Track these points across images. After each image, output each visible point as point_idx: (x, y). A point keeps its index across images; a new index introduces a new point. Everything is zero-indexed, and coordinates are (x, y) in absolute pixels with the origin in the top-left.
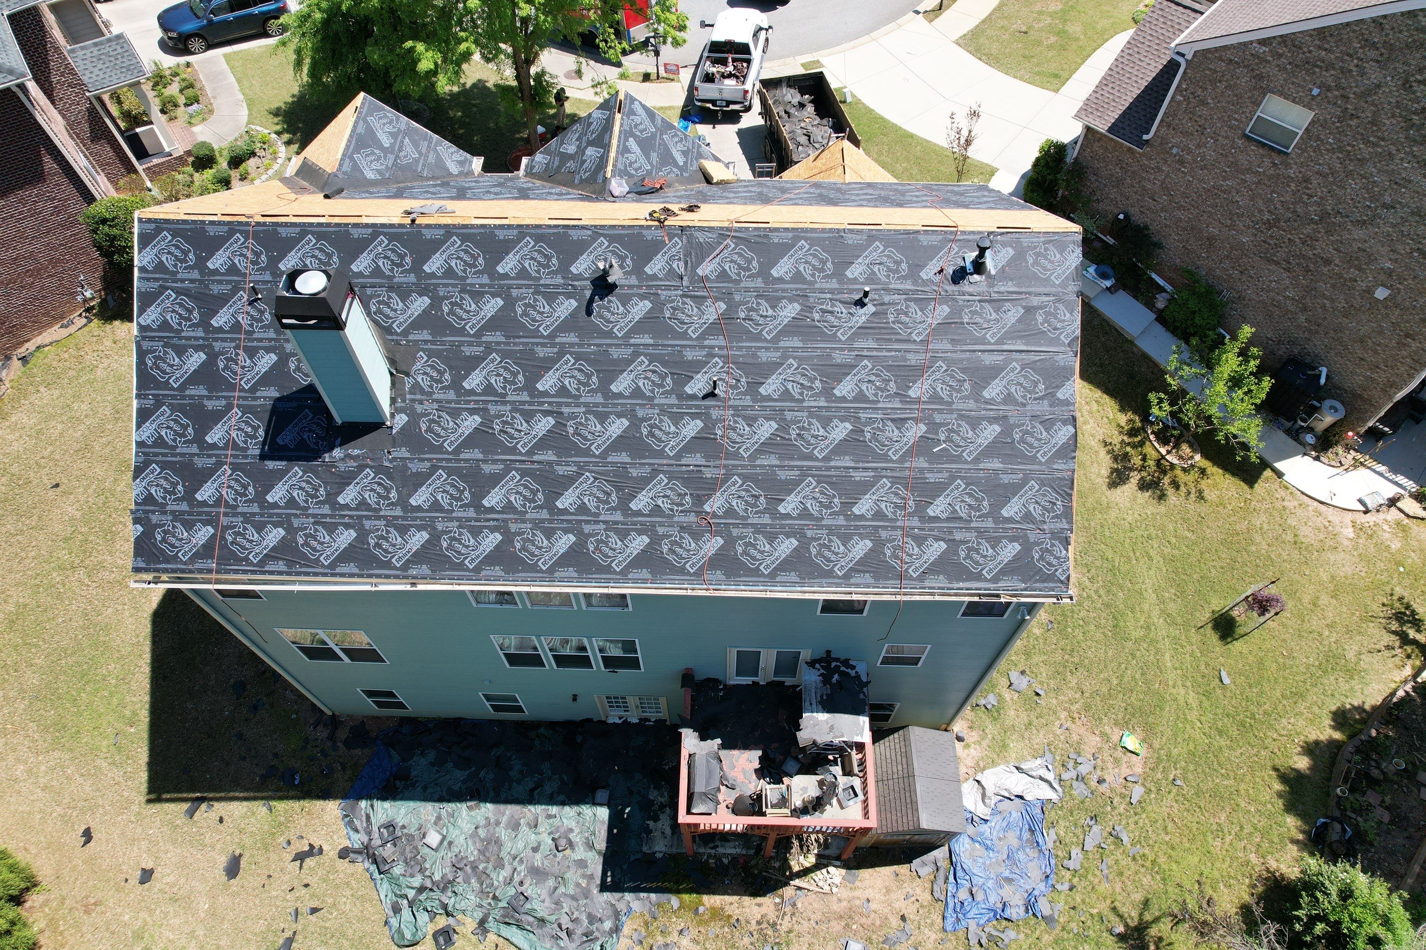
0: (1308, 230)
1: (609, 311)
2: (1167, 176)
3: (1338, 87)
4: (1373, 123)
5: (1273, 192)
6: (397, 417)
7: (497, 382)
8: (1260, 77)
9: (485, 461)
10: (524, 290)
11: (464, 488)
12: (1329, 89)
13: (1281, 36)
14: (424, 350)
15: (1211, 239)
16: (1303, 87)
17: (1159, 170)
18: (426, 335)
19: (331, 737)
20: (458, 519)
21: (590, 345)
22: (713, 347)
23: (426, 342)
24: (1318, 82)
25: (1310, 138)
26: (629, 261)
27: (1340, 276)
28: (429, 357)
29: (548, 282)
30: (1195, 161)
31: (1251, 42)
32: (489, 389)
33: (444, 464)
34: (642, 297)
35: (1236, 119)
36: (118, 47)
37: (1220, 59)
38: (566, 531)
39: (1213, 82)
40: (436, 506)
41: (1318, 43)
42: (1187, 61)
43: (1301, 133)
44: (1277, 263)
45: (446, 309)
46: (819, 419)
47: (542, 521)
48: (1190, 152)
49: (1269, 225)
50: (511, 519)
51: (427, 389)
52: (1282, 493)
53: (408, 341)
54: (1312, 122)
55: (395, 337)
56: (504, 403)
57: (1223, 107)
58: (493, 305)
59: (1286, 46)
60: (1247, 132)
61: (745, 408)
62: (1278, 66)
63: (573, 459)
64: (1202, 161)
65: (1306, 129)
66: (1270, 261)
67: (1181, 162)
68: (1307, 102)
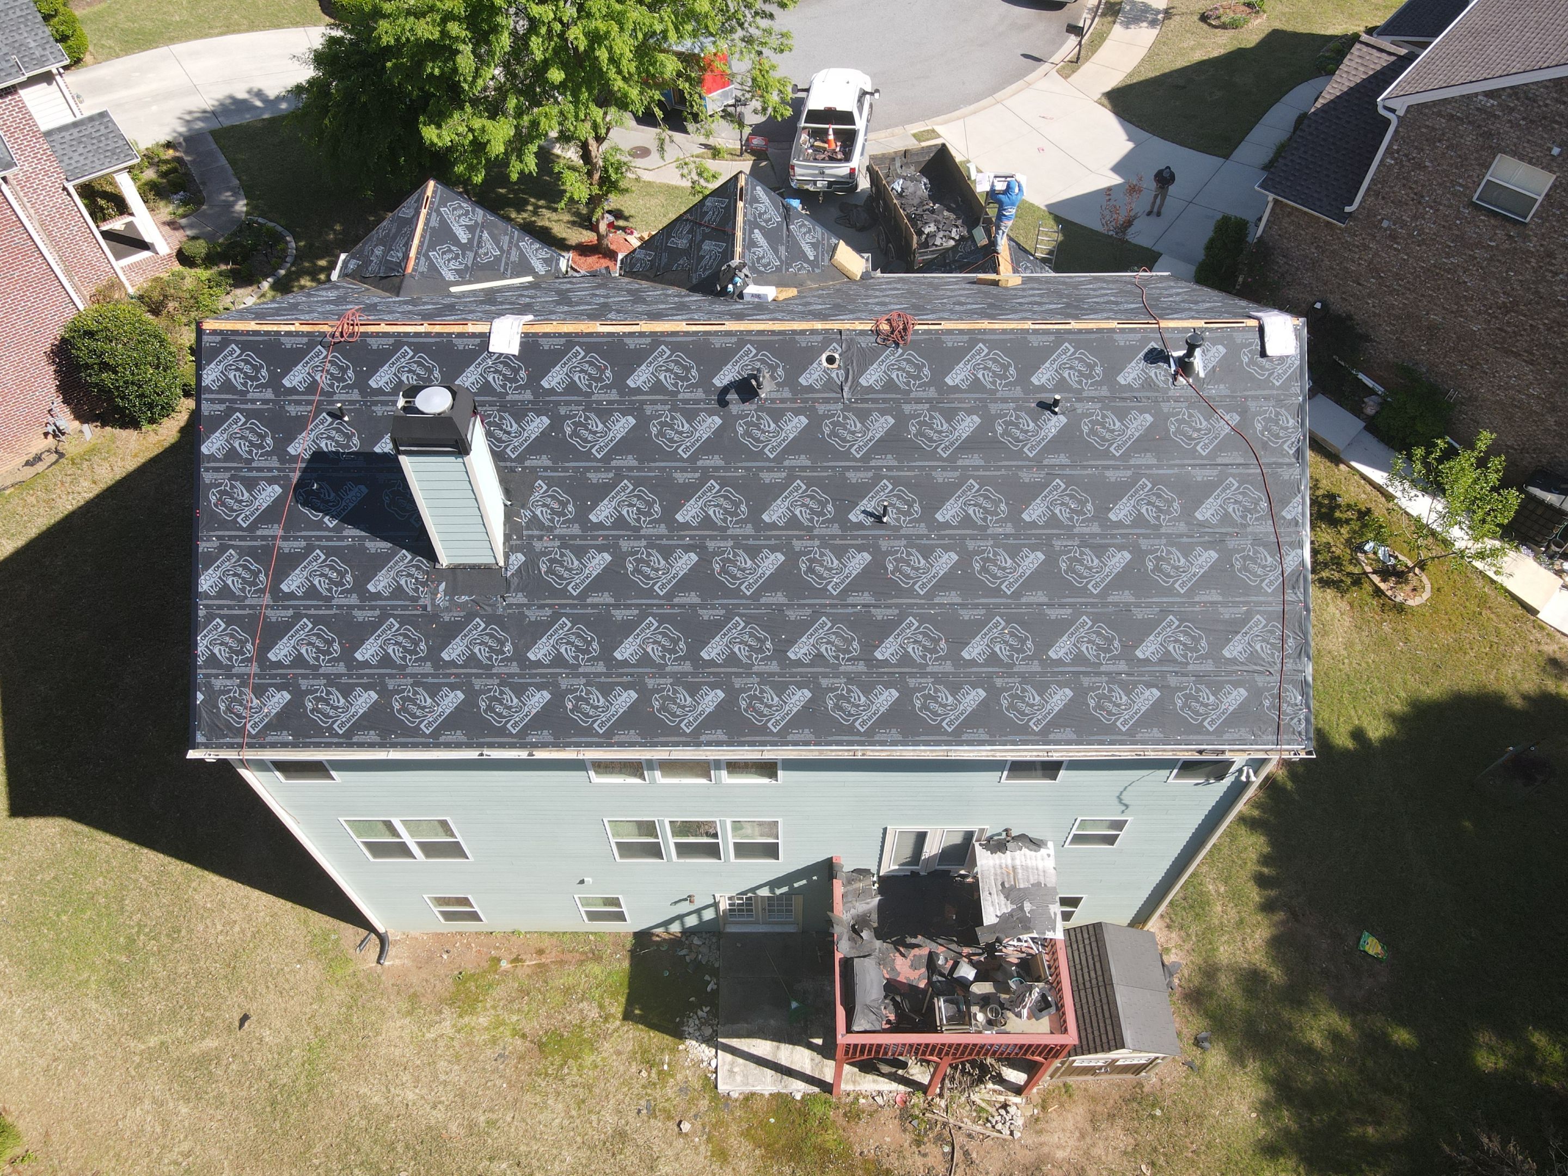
1: (759, 429)
2: (1376, 254)
5: (1509, 269)
6: (512, 558)
7: (629, 514)
8: (1489, 135)
9: (617, 606)
10: (659, 407)
11: (592, 638)
13: (1512, 88)
14: (543, 479)
15: (1432, 328)
16: (1541, 146)
17: (1366, 248)
18: (545, 461)
20: (585, 675)
21: (737, 469)
22: (881, 468)
23: (546, 469)
24: (1558, 140)
25: (1552, 205)
26: (780, 371)
28: (549, 487)
29: (688, 396)
30: (1411, 235)
31: (1476, 94)
32: (620, 522)
33: (568, 610)
34: (797, 413)
35: (1461, 185)
36: (102, 127)
37: (1439, 114)
38: (713, 686)
39: (1431, 142)
40: (558, 660)
41: (1555, 95)
42: (1398, 117)
43: (1540, 199)
44: (1517, 355)
45: (568, 430)
46: (1007, 548)
47: (685, 674)
48: (1404, 225)
49: (1505, 309)
50: (647, 674)
51: (547, 523)
52: (1537, 634)
53: (524, 468)
54: (1554, 187)
55: (508, 464)
56: (638, 538)
57: (1444, 171)
58: (623, 425)
59: (1518, 99)
60: (1474, 199)
61: (920, 537)
62: (1510, 121)
63: (720, 601)
64: (1419, 235)
65: (1547, 195)
66: (1508, 352)
67: (1393, 237)
68: (1547, 163)
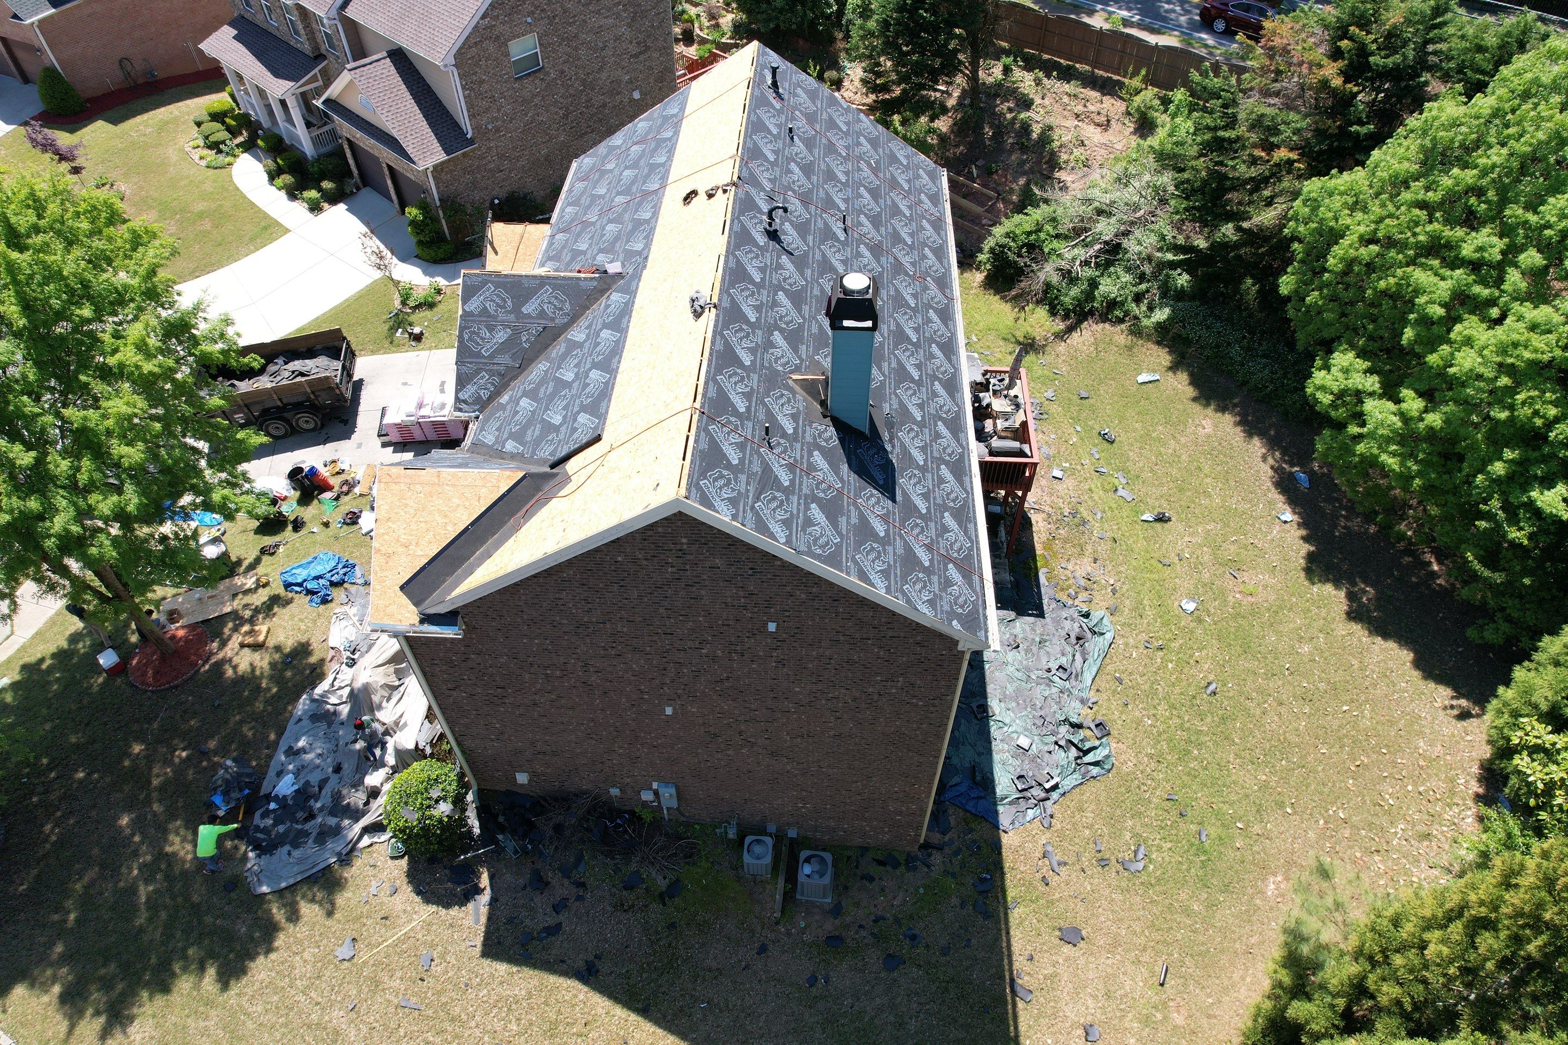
0: (584, 99)
2: (497, 147)
3: (536, 8)
4: (565, 12)
5: (553, 95)
8: (498, 38)
12: (533, 13)
13: (490, 5)
15: (547, 158)
16: (521, 23)
17: (490, 149)
19: (940, 848)
24: (526, 14)
25: (545, 48)
27: (615, 107)
30: (504, 121)
31: (479, 22)
35: (505, 74)
37: (470, 47)
39: (477, 64)
42: (453, 66)
43: (538, 50)
44: (586, 133)
48: (497, 119)
49: (566, 116)
54: (539, 38)
57: (493, 74)
59: (497, 8)
60: (515, 76)
62: (501, 23)
64: (507, 117)
65: (540, 45)
66: (582, 136)
67: (497, 130)
68: (529, 29)
